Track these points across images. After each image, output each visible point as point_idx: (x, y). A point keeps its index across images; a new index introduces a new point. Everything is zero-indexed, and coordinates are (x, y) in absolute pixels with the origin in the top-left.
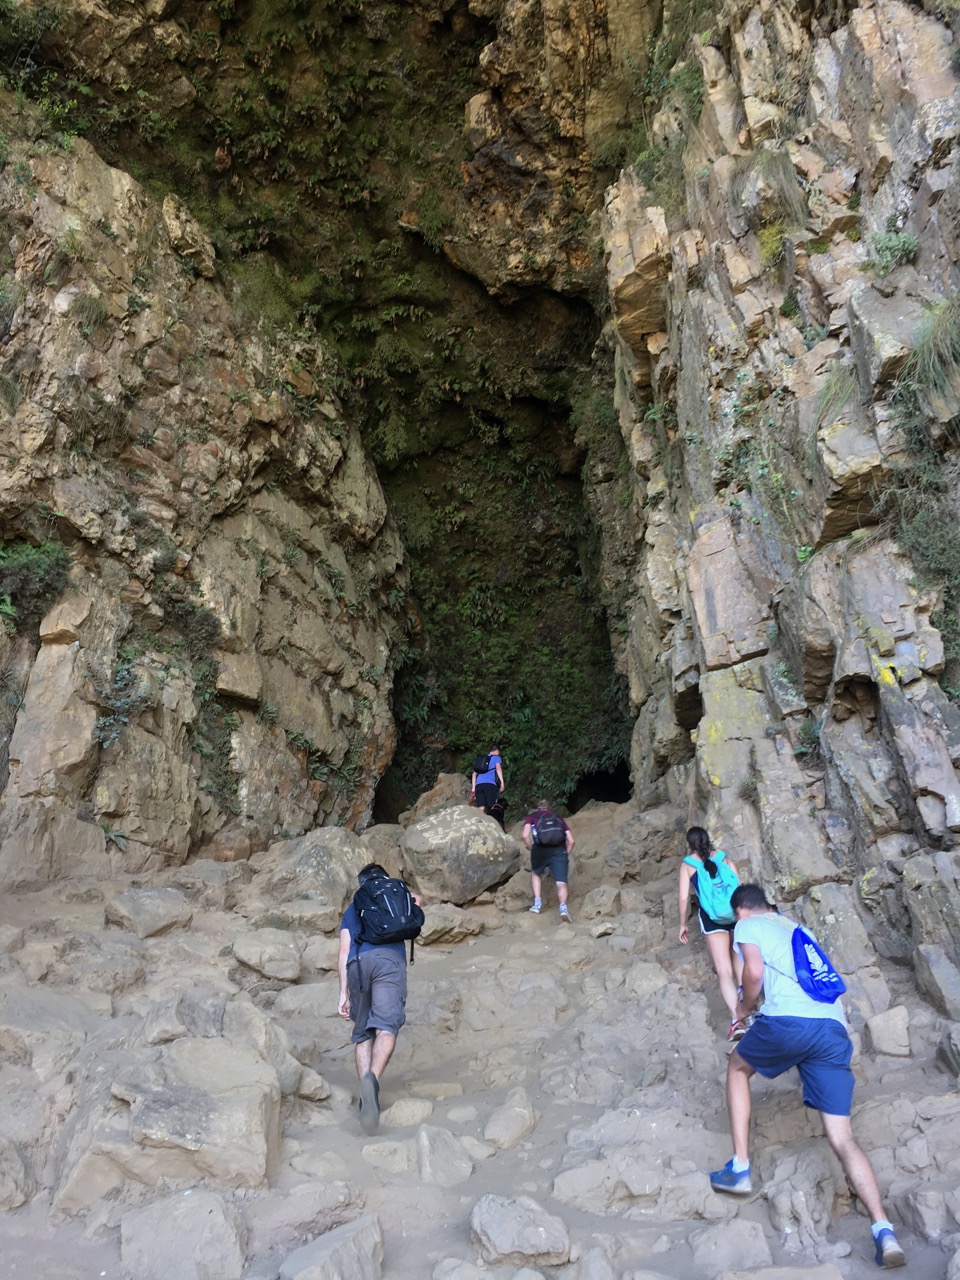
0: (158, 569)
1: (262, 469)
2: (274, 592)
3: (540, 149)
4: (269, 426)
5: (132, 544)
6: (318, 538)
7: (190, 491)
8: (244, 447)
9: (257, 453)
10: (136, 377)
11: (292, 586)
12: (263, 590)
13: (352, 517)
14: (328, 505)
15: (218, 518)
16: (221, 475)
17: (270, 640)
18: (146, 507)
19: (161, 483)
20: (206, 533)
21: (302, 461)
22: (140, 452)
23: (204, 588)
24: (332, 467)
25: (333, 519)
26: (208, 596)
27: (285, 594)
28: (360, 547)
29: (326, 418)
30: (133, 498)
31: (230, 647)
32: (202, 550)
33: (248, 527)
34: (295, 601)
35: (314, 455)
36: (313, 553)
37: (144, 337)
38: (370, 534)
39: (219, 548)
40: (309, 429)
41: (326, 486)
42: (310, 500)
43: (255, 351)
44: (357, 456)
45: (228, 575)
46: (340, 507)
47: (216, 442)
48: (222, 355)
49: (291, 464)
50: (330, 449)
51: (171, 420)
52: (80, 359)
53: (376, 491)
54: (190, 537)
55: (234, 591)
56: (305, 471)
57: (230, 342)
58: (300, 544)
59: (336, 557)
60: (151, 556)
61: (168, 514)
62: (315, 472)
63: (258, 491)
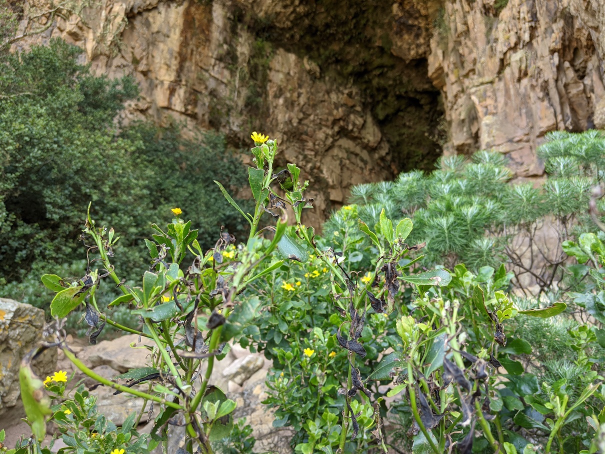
0: (312, 169)
1: (338, 133)
2: (345, 170)
3: (416, 18)
4: (339, 120)
5: (304, 163)
6: (358, 150)
7: (318, 145)
8: (332, 128)
9: (336, 129)
10: (301, 115)
11: (351, 167)
12: (342, 169)
13: (369, 141)
14: (361, 139)
15: (327, 151)
16: (326, 138)
17: (345, 183)
18: (307, 152)
19: (310, 144)
20: (324, 156)
21: (350, 127)
22: (304, 137)
23: (324, 172)
24: (360, 127)
25: (363, 143)
26: (325, 174)
27: (348, 169)
28: (372, 150)
29: (358, 111)
30: (303, 150)
31: (333, 187)
32: (323, 161)
33: (336, 151)
34: (351, 171)
35: (354, 125)
36: (357, 155)
37: (302, 103)
38: (376, 145)
39: (328, 159)
40: (352, 117)
41: (359, 133)
42: (354, 139)
43: (334, 97)
44: (369, 120)
45: (331, 167)
46: (364, 138)
47: (324, 129)
48: (324, 101)
49: (347, 129)
50: (359, 121)
51: (311, 125)
52: (287, 116)
53: (377, 130)
54: (319, 158)
55: (333, 171)
56: (352, 131)
57: (326, 96)
58: (352, 153)
59: (365, 154)
60: (310, 165)
61: (313, 153)
62: (355, 130)
63: (338, 140)
